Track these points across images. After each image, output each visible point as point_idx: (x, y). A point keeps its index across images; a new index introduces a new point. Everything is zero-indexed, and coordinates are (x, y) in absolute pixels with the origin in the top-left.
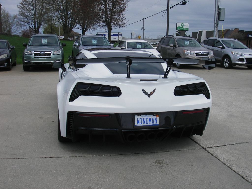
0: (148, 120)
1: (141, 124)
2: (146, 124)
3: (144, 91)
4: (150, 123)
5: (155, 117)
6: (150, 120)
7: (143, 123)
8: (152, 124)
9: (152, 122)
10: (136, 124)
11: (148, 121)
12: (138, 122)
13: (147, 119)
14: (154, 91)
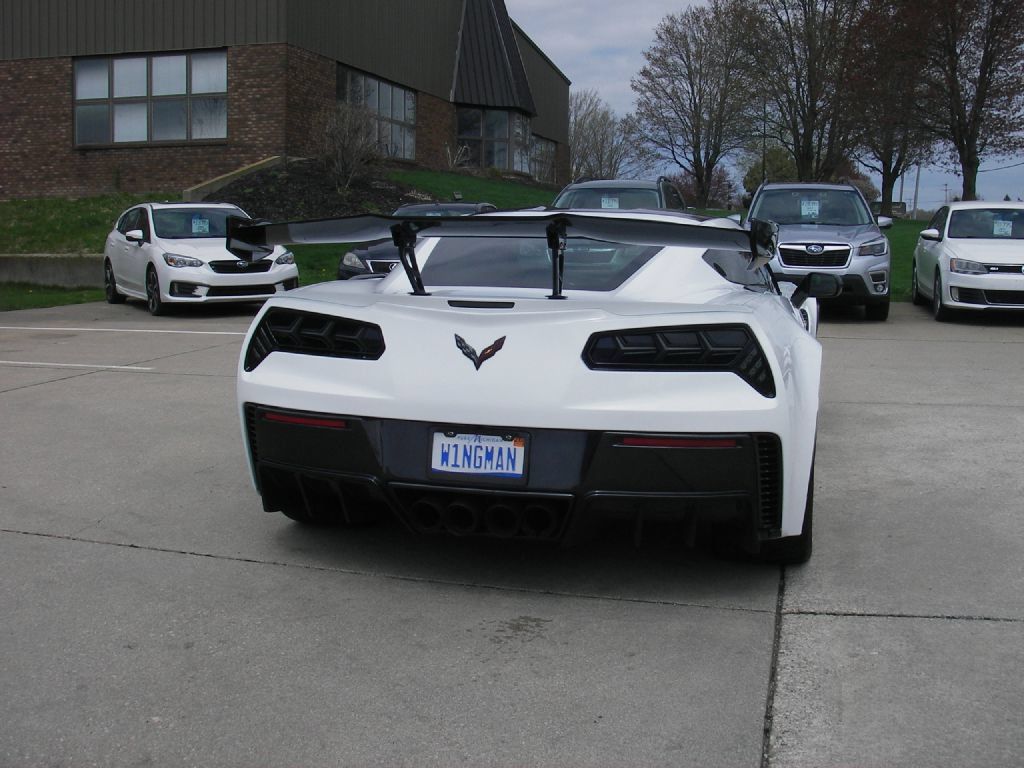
0: (482, 454)
1: (455, 465)
2: (472, 470)
3: (460, 343)
4: (488, 466)
5: (511, 445)
6: (489, 456)
7: (461, 466)
8: (494, 471)
9: (498, 466)
10: (437, 464)
11: (480, 457)
12: (445, 457)
13: (479, 449)
14: (498, 345)
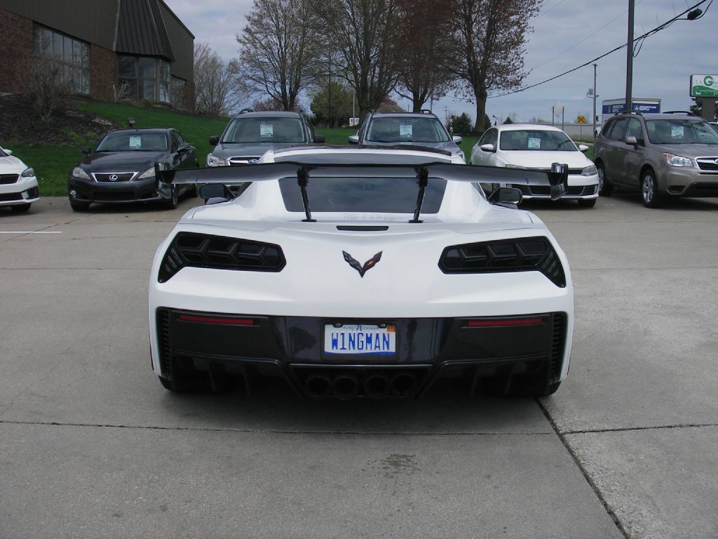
0: (363, 339)
1: (343, 348)
2: (356, 351)
3: (347, 257)
4: (369, 346)
5: (385, 331)
6: (369, 340)
7: (348, 348)
8: (373, 351)
9: (376, 347)
10: (328, 348)
11: (362, 342)
12: (335, 343)
13: (360, 336)
14: (377, 258)
